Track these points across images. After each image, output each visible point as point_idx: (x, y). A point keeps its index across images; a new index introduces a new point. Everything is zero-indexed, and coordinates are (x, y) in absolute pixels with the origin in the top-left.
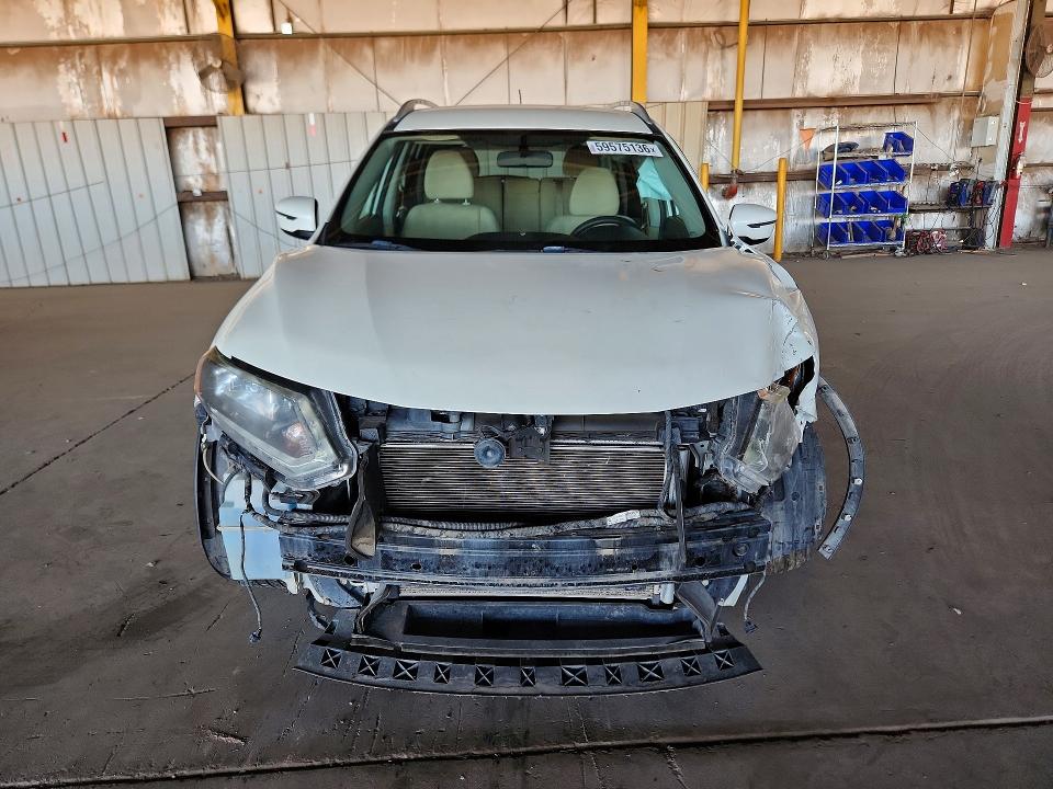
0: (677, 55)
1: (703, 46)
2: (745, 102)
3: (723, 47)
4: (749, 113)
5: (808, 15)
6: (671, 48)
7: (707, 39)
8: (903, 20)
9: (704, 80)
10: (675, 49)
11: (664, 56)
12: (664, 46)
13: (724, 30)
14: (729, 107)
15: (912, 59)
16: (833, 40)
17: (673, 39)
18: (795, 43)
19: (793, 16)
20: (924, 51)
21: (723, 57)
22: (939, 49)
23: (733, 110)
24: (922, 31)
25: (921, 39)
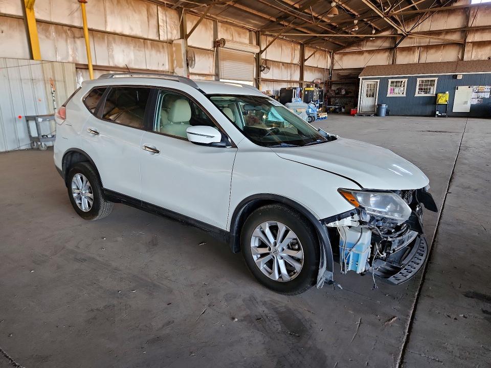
0: (51, 37)
1: (64, 35)
2: (93, 66)
3: (74, 37)
4: (96, 71)
5: (108, 29)
6: (47, 34)
7: (66, 32)
8: (145, 39)
9: (68, 52)
10: (50, 35)
11: (45, 37)
12: (44, 32)
13: (73, 29)
14: (86, 67)
15: (150, 55)
16: (121, 43)
17: (48, 29)
18: (106, 41)
19: (102, 29)
20: (154, 52)
21: (75, 42)
22: (158, 53)
23: (88, 69)
24: (152, 45)
25: (152, 48)
